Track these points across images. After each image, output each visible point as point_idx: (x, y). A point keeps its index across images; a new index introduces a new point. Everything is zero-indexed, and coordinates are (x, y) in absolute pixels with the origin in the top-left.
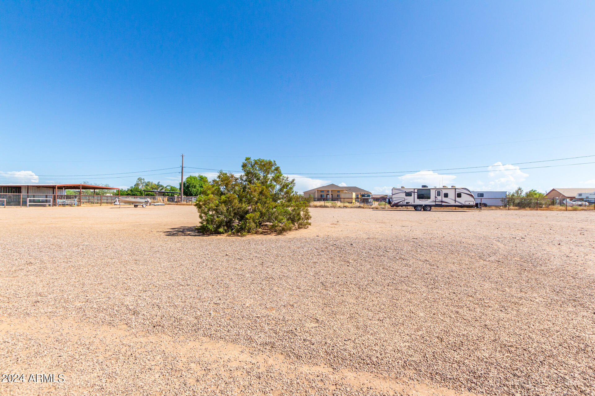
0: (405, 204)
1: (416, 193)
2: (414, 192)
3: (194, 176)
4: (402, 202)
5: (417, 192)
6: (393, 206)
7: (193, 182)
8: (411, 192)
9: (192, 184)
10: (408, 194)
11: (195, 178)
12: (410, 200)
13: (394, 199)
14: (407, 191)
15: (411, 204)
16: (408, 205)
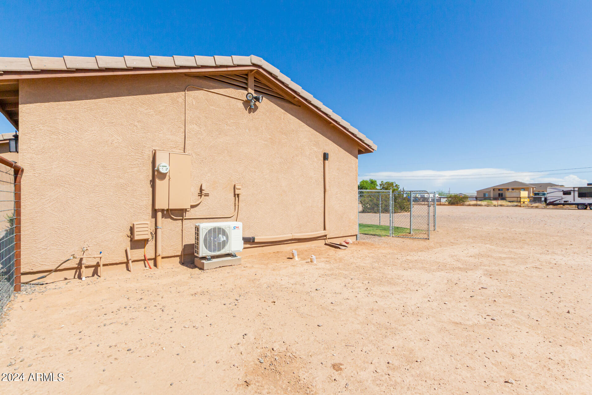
0: (563, 202)
1: (577, 192)
2: (574, 191)
3: (366, 180)
4: (558, 201)
5: (577, 190)
6: (548, 204)
7: (365, 185)
8: (570, 191)
9: (364, 187)
10: (567, 193)
11: (366, 182)
12: (569, 198)
13: (549, 198)
14: (565, 190)
15: (569, 202)
16: (566, 203)
